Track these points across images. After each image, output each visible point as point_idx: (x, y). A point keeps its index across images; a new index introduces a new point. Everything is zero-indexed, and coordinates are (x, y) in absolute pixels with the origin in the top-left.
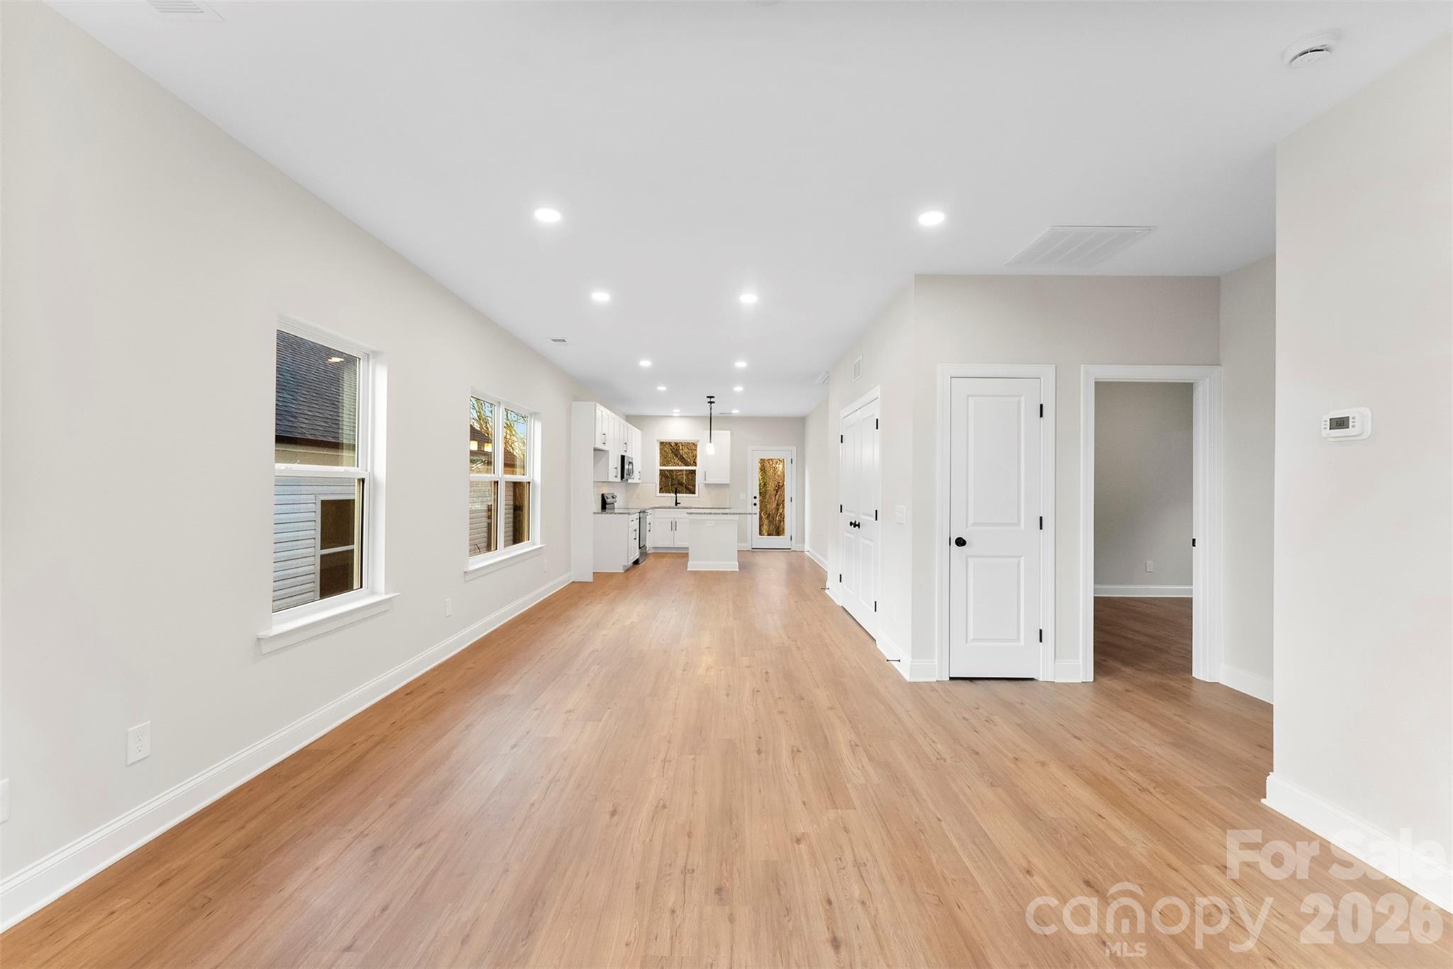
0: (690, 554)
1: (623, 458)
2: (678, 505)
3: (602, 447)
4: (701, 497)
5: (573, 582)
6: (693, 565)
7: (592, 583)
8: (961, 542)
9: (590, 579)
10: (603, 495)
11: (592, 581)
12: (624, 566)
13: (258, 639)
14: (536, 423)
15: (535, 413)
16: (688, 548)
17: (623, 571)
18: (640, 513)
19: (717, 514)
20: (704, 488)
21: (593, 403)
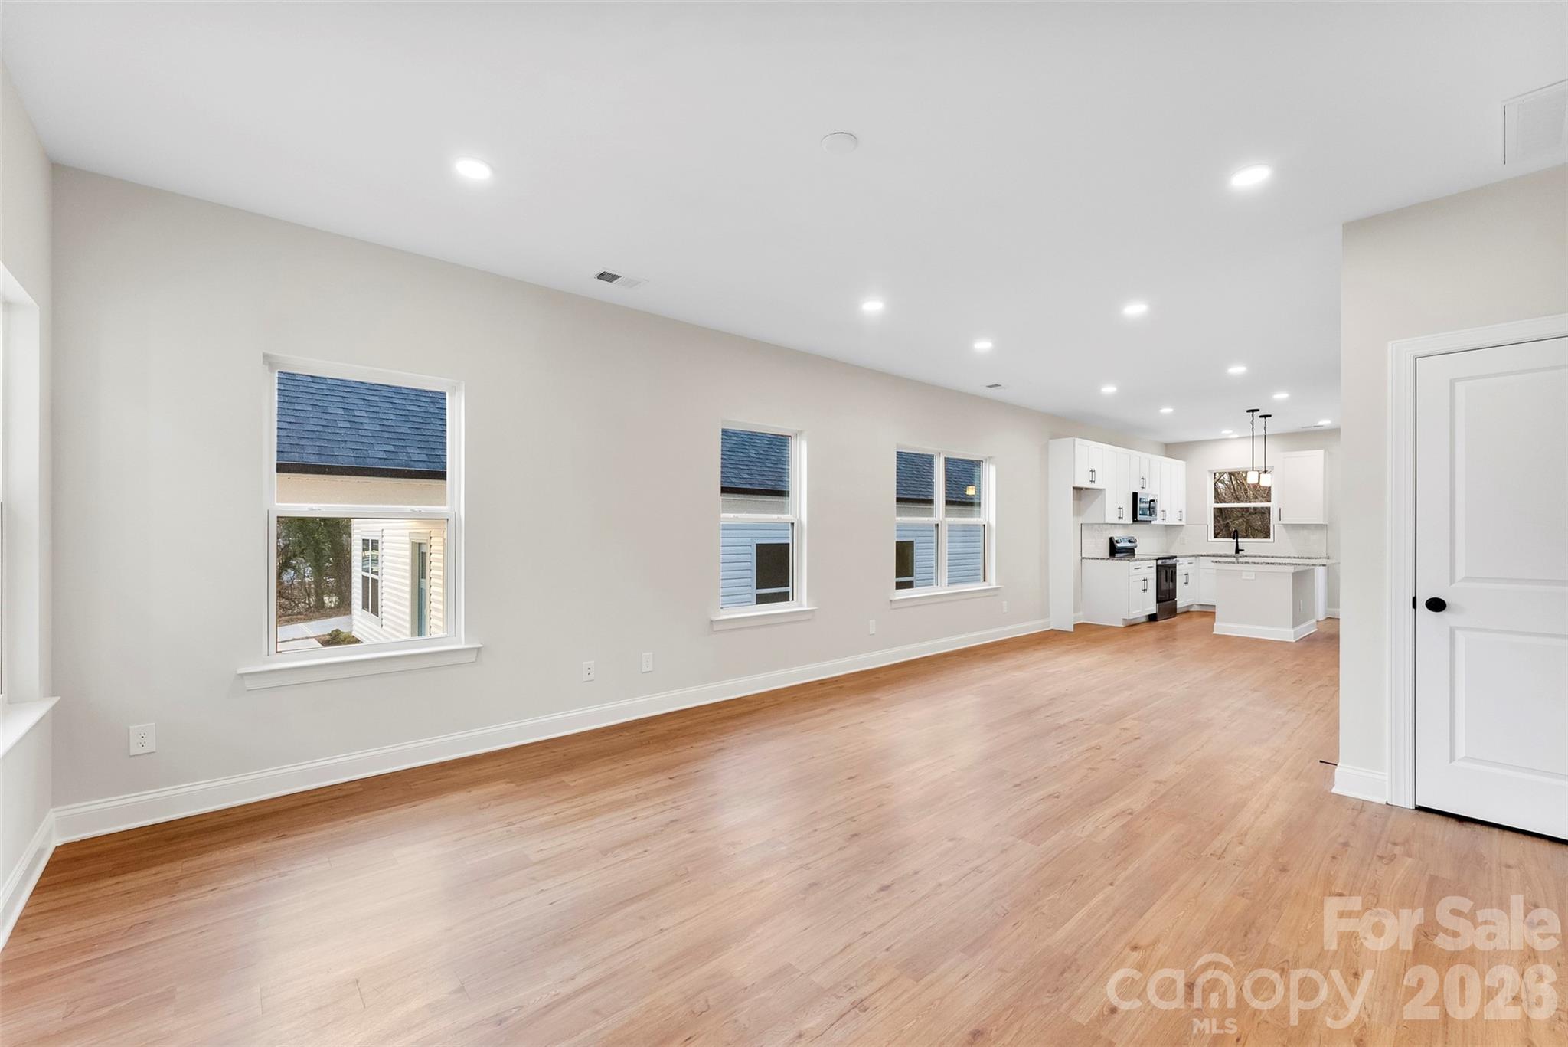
0: (1216, 614)
1: (1135, 495)
2: (1240, 552)
3: (1087, 485)
4: (1279, 542)
5: (1052, 630)
6: (1220, 628)
7: (1071, 632)
8: (1436, 605)
9: (1071, 629)
10: (1111, 539)
11: (1072, 630)
12: (1124, 619)
13: (712, 621)
14: (991, 465)
15: (989, 458)
16: (1214, 606)
17: (1122, 626)
18: (1157, 560)
19: (1258, 563)
20: (1284, 531)
21: (1072, 439)
